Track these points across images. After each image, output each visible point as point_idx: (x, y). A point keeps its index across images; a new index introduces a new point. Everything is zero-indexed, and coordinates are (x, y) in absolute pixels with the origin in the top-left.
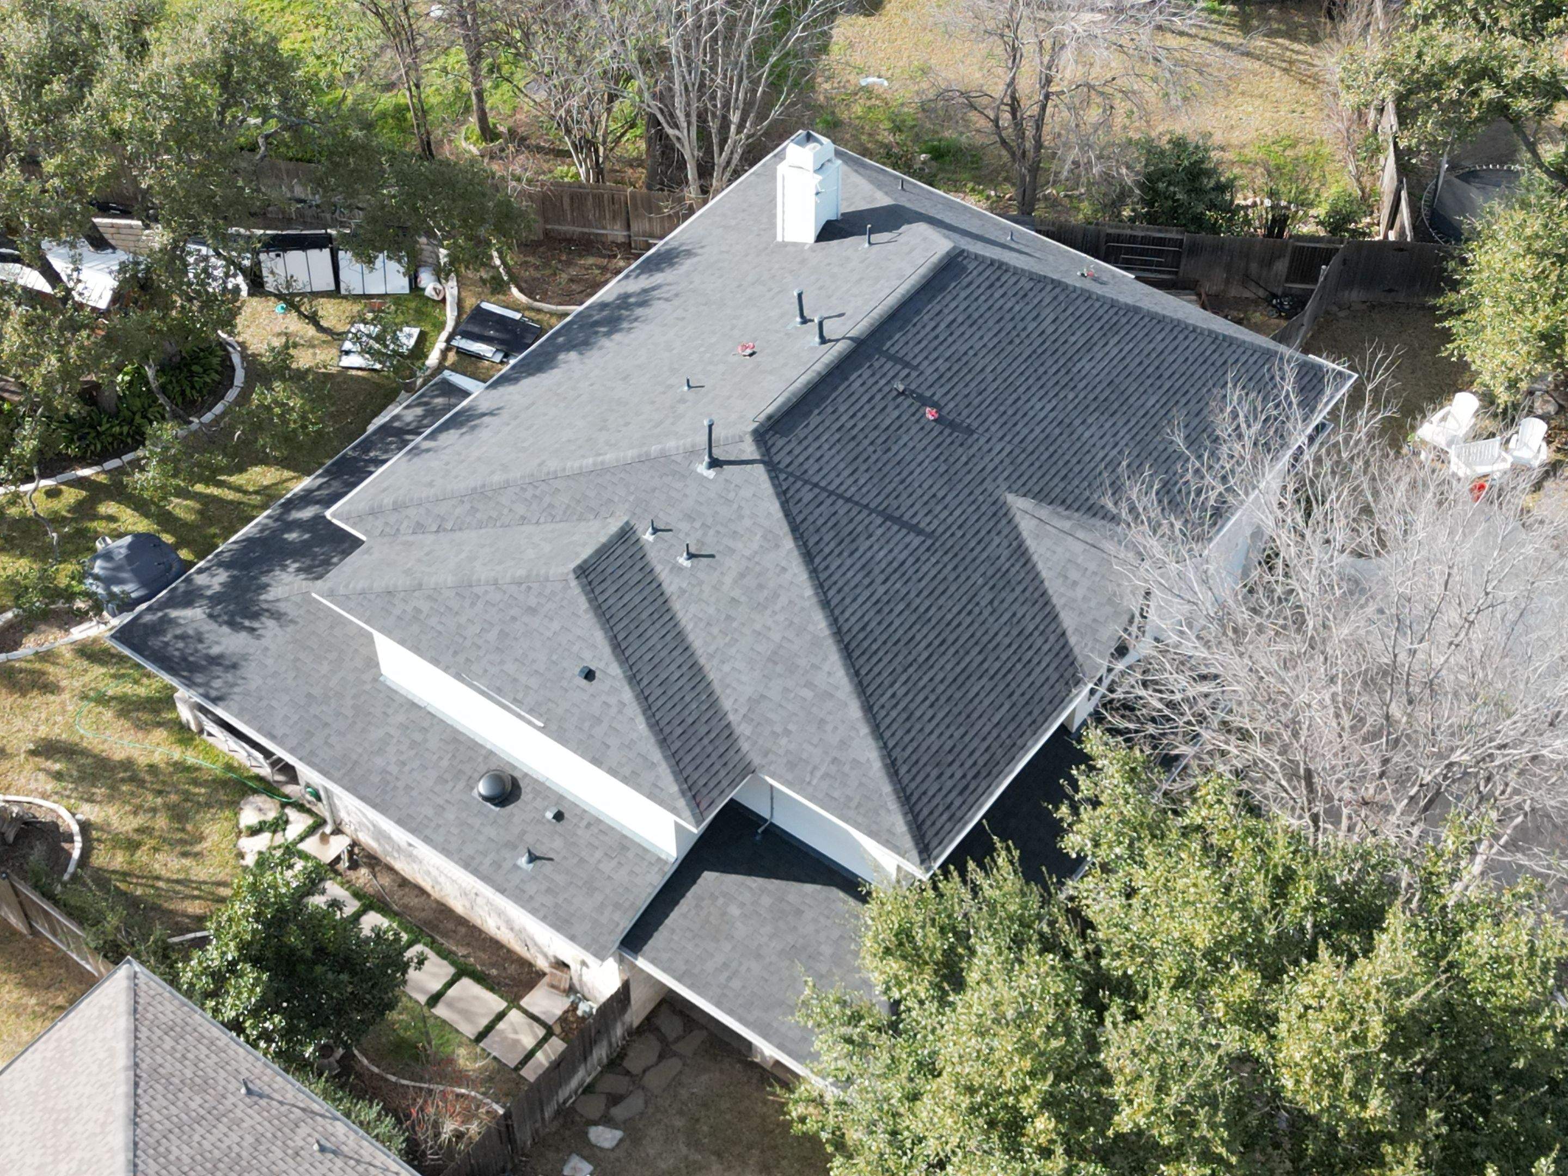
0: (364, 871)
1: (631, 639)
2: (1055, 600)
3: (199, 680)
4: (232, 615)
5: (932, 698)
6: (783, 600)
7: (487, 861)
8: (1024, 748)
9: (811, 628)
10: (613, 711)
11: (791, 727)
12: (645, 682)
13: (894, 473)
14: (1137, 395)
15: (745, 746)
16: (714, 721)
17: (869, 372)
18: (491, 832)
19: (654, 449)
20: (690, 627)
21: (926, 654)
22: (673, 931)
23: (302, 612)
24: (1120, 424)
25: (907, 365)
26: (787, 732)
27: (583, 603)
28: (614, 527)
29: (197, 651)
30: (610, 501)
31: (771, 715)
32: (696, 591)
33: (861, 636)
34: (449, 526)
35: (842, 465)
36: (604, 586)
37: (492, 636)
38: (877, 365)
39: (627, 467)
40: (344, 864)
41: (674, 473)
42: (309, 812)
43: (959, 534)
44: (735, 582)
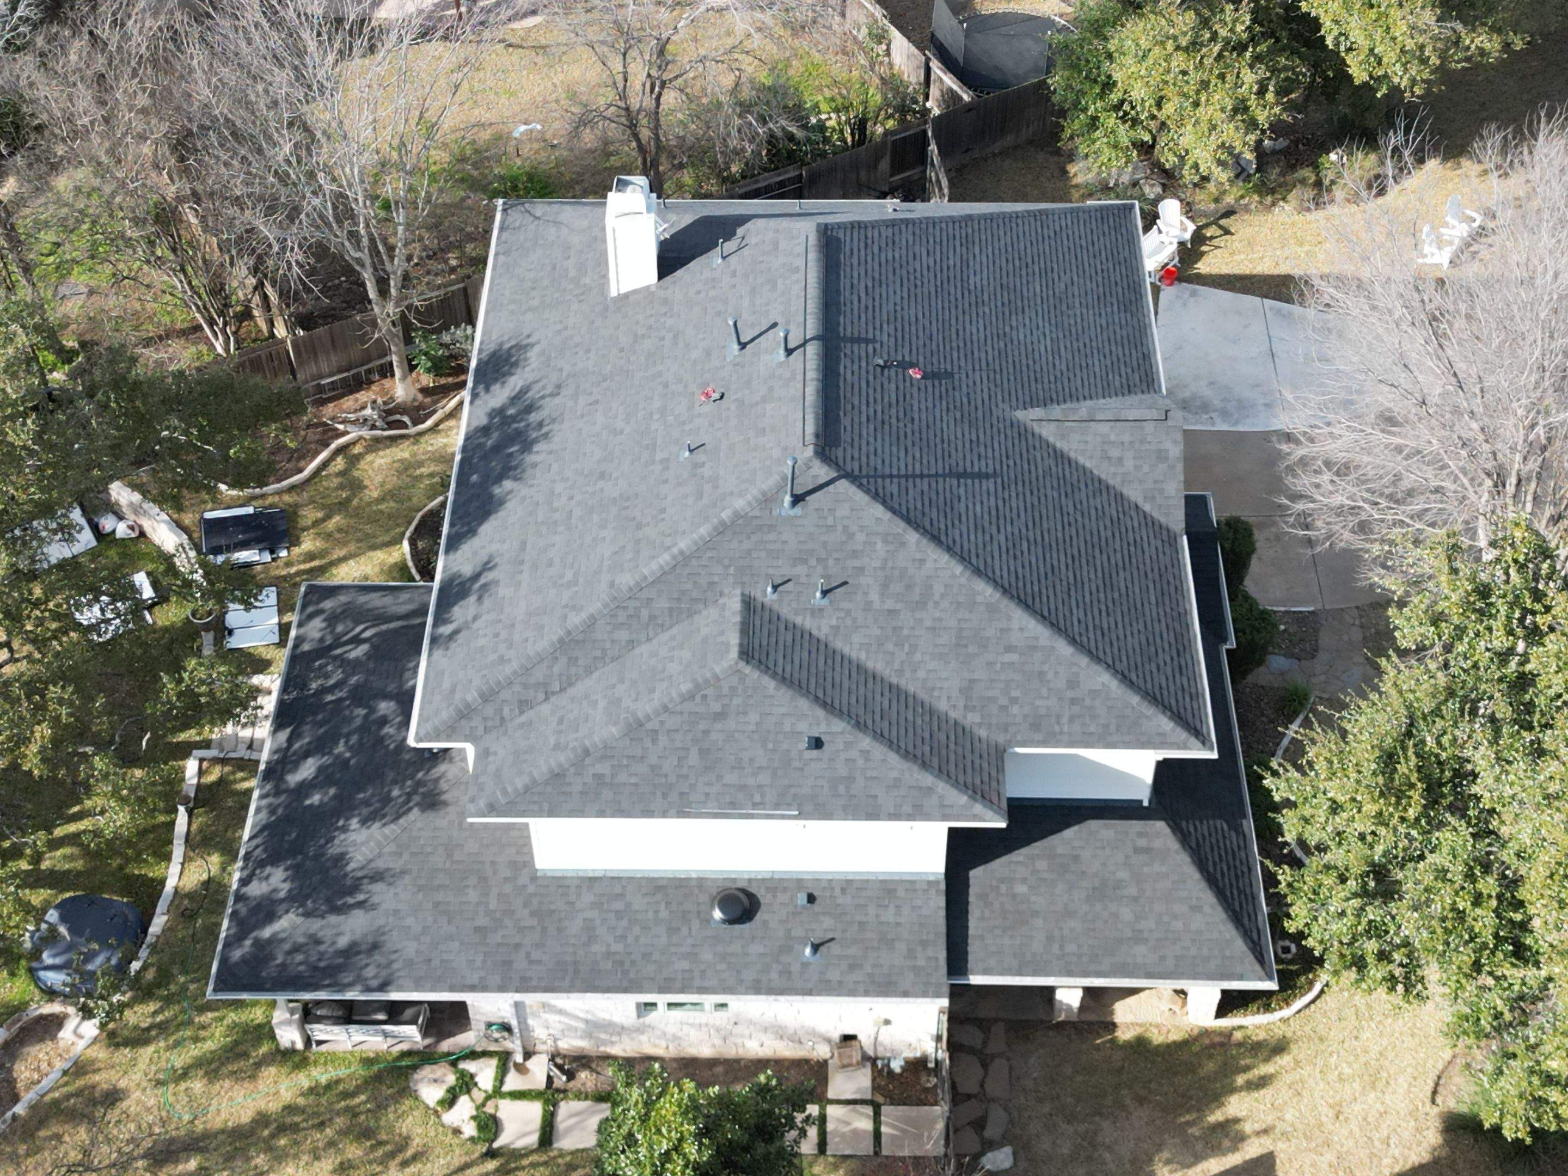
0: (583, 1075)
1: (829, 692)
2: (1111, 482)
3: (346, 981)
4: (328, 901)
5: (1103, 608)
6: (938, 589)
7: (774, 976)
8: (1187, 613)
9: (979, 599)
10: (860, 762)
11: (1014, 694)
12: (870, 722)
13: (932, 436)
14: (1025, 287)
15: (983, 733)
16: (944, 726)
17: (848, 360)
18: (756, 949)
19: (726, 515)
20: (863, 656)
21: (1071, 575)
22: (982, 938)
23: (406, 856)
24: (1034, 317)
25: (867, 341)
26: (1014, 701)
27: (769, 684)
28: (734, 605)
29: (322, 954)
30: (711, 584)
31: (990, 693)
32: (848, 622)
34: (556, 687)
35: (894, 449)
36: (771, 658)
37: (694, 758)
38: (848, 352)
39: (706, 545)
40: (560, 1080)
41: (760, 528)
42: (485, 1054)
43: (1011, 463)
44: (882, 595)
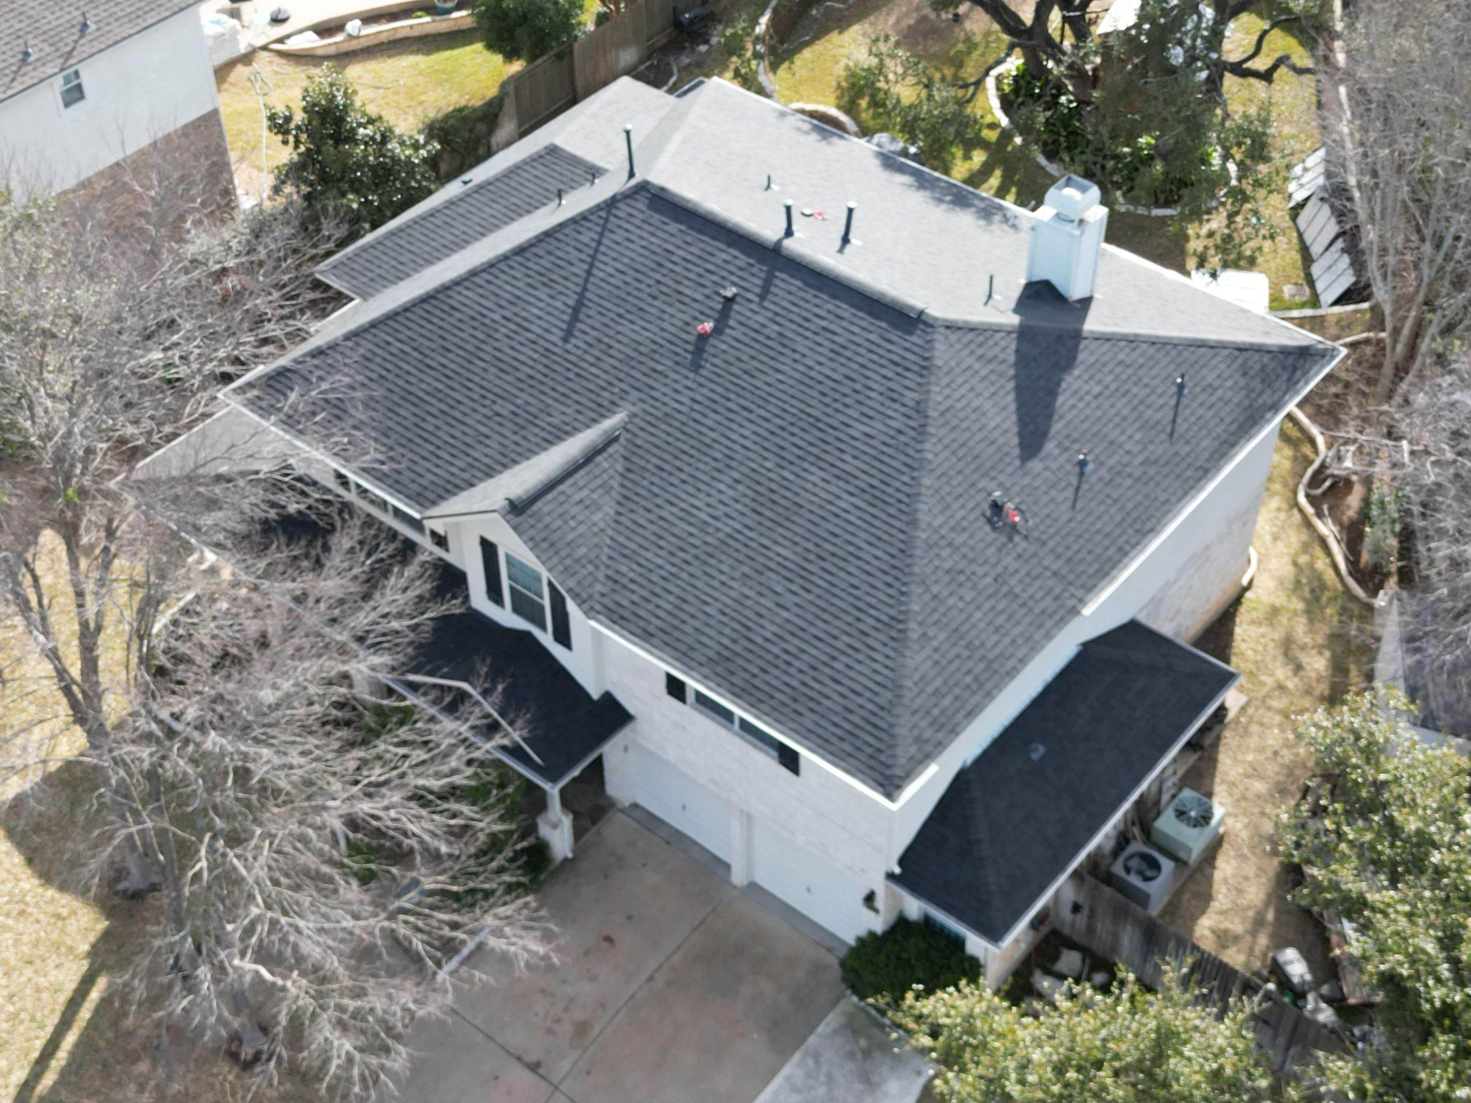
14: (789, 535)
17: (743, 265)
24: (745, 520)
25: (762, 297)
33: (446, 308)
35: (626, 261)
43: (571, 375)
